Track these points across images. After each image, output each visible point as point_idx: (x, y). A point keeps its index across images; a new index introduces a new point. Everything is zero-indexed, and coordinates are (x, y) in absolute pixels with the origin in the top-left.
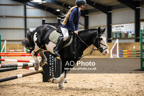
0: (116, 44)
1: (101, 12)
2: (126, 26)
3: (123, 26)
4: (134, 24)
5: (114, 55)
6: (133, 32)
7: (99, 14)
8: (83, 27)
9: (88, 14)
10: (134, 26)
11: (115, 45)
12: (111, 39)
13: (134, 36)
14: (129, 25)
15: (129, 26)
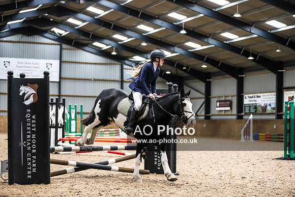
0: (250, 121)
1: (228, 76)
2: (263, 96)
3: (259, 97)
4: (275, 93)
5: (245, 136)
6: (274, 106)
7: (226, 78)
8: (204, 96)
9: (210, 79)
10: (275, 96)
11: (248, 122)
12: (243, 114)
13: (274, 111)
14: (267, 95)
15: (268, 97)
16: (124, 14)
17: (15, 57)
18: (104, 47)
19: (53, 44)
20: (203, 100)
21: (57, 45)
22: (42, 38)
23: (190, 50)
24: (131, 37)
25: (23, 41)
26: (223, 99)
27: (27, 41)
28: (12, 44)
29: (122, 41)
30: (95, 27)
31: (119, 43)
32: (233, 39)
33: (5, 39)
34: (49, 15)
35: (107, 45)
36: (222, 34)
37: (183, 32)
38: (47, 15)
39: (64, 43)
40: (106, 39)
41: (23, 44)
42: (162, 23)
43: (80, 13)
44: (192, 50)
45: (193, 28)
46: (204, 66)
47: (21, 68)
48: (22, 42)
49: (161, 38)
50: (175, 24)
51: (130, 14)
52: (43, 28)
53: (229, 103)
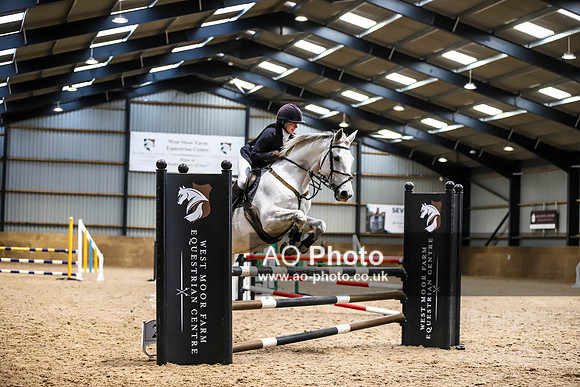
1: (554, 167)
7: (549, 173)
8: (507, 203)
9: (519, 171)
16: (362, 54)
17: (164, 132)
18: (326, 113)
19: (233, 108)
20: (507, 211)
21: (241, 109)
22: (213, 97)
23: (482, 120)
24: (376, 96)
25: (178, 102)
26: (543, 208)
27: (186, 102)
28: (159, 107)
29: (357, 102)
30: (310, 76)
31: (354, 106)
32: (560, 100)
33: (146, 99)
34: (227, 56)
35: (331, 110)
36: (541, 91)
37: (470, 86)
38: (222, 55)
39: (253, 107)
40: (329, 98)
41: (178, 107)
42: (431, 71)
43: (282, 51)
44: (486, 120)
45: (488, 80)
46: (508, 149)
47: (175, 152)
48: (176, 105)
49: (429, 98)
50: (455, 71)
51: (374, 54)
52: (216, 79)
53: (553, 216)
